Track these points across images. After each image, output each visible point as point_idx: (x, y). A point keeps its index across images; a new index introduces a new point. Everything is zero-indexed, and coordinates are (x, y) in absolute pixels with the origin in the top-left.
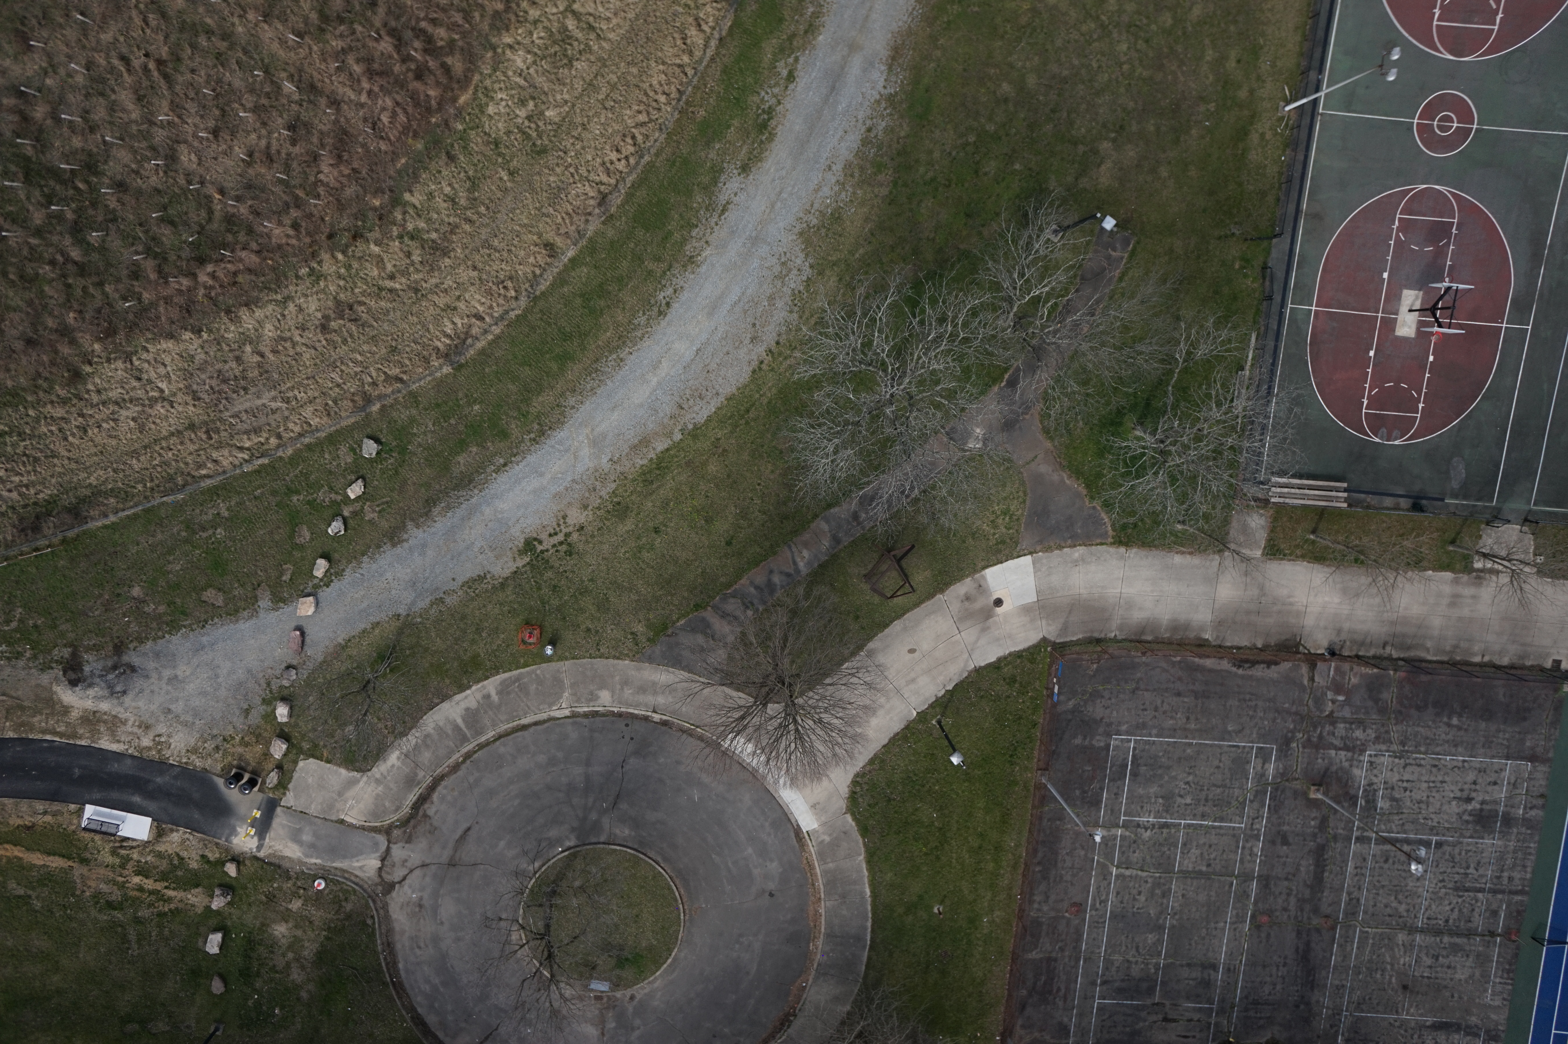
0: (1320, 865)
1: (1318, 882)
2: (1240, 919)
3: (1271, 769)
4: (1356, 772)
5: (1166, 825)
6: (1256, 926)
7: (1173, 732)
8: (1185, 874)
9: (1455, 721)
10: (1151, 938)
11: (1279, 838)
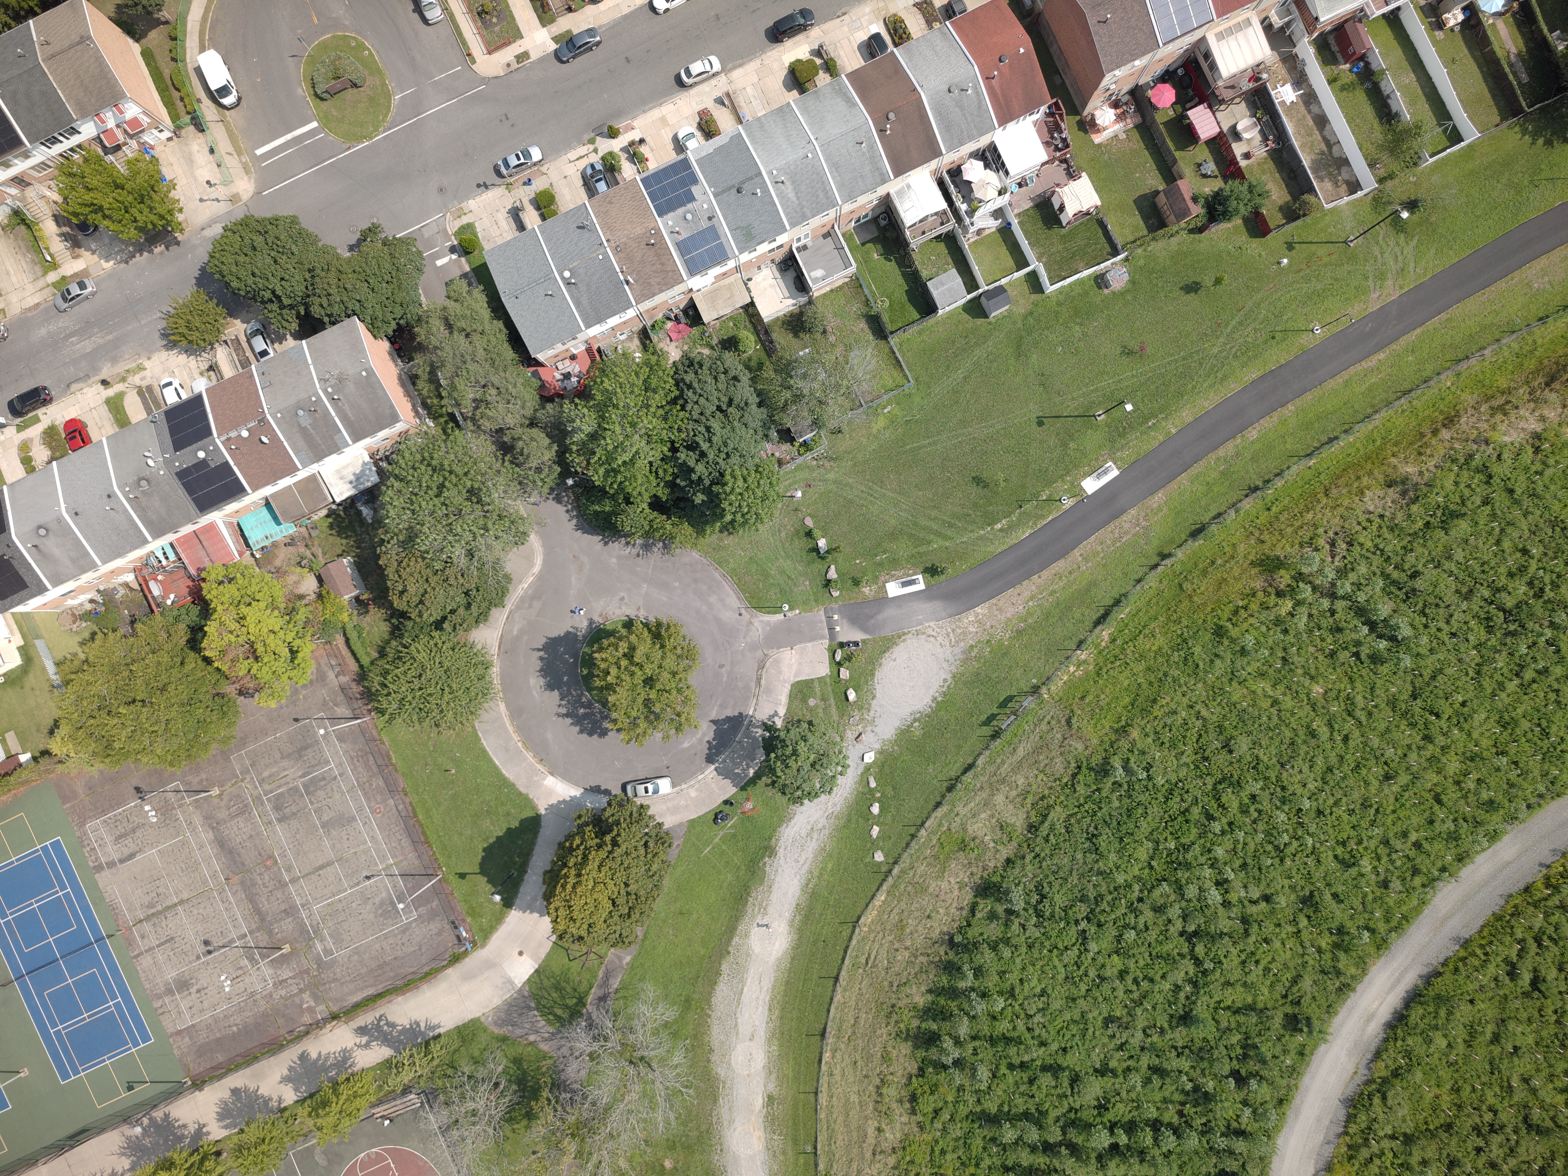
0: (257, 911)
1: (252, 899)
2: (283, 855)
3: (319, 947)
4: (271, 971)
5: (358, 884)
6: (271, 857)
7: (386, 937)
8: (329, 864)
9: (235, 1029)
10: (325, 818)
11: (291, 911)
